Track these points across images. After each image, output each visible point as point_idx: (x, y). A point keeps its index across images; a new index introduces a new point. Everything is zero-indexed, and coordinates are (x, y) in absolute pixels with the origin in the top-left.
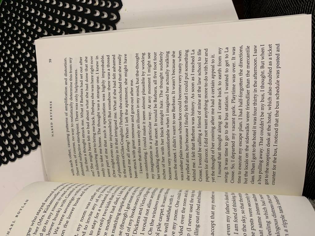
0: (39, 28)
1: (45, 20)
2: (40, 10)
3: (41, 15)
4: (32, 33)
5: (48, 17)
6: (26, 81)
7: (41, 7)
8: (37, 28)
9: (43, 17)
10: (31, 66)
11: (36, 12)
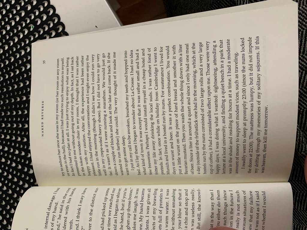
0: (13, 162)
1: (19, 156)
2: (13, 147)
3: (14, 151)
4: (7, 168)
5: (20, 153)
6: (4, 213)
7: (13, 144)
8: (11, 163)
9: (16, 153)
10: (8, 199)
11: (9, 149)
